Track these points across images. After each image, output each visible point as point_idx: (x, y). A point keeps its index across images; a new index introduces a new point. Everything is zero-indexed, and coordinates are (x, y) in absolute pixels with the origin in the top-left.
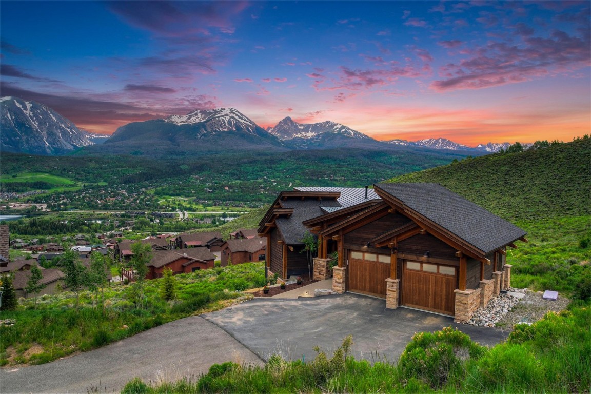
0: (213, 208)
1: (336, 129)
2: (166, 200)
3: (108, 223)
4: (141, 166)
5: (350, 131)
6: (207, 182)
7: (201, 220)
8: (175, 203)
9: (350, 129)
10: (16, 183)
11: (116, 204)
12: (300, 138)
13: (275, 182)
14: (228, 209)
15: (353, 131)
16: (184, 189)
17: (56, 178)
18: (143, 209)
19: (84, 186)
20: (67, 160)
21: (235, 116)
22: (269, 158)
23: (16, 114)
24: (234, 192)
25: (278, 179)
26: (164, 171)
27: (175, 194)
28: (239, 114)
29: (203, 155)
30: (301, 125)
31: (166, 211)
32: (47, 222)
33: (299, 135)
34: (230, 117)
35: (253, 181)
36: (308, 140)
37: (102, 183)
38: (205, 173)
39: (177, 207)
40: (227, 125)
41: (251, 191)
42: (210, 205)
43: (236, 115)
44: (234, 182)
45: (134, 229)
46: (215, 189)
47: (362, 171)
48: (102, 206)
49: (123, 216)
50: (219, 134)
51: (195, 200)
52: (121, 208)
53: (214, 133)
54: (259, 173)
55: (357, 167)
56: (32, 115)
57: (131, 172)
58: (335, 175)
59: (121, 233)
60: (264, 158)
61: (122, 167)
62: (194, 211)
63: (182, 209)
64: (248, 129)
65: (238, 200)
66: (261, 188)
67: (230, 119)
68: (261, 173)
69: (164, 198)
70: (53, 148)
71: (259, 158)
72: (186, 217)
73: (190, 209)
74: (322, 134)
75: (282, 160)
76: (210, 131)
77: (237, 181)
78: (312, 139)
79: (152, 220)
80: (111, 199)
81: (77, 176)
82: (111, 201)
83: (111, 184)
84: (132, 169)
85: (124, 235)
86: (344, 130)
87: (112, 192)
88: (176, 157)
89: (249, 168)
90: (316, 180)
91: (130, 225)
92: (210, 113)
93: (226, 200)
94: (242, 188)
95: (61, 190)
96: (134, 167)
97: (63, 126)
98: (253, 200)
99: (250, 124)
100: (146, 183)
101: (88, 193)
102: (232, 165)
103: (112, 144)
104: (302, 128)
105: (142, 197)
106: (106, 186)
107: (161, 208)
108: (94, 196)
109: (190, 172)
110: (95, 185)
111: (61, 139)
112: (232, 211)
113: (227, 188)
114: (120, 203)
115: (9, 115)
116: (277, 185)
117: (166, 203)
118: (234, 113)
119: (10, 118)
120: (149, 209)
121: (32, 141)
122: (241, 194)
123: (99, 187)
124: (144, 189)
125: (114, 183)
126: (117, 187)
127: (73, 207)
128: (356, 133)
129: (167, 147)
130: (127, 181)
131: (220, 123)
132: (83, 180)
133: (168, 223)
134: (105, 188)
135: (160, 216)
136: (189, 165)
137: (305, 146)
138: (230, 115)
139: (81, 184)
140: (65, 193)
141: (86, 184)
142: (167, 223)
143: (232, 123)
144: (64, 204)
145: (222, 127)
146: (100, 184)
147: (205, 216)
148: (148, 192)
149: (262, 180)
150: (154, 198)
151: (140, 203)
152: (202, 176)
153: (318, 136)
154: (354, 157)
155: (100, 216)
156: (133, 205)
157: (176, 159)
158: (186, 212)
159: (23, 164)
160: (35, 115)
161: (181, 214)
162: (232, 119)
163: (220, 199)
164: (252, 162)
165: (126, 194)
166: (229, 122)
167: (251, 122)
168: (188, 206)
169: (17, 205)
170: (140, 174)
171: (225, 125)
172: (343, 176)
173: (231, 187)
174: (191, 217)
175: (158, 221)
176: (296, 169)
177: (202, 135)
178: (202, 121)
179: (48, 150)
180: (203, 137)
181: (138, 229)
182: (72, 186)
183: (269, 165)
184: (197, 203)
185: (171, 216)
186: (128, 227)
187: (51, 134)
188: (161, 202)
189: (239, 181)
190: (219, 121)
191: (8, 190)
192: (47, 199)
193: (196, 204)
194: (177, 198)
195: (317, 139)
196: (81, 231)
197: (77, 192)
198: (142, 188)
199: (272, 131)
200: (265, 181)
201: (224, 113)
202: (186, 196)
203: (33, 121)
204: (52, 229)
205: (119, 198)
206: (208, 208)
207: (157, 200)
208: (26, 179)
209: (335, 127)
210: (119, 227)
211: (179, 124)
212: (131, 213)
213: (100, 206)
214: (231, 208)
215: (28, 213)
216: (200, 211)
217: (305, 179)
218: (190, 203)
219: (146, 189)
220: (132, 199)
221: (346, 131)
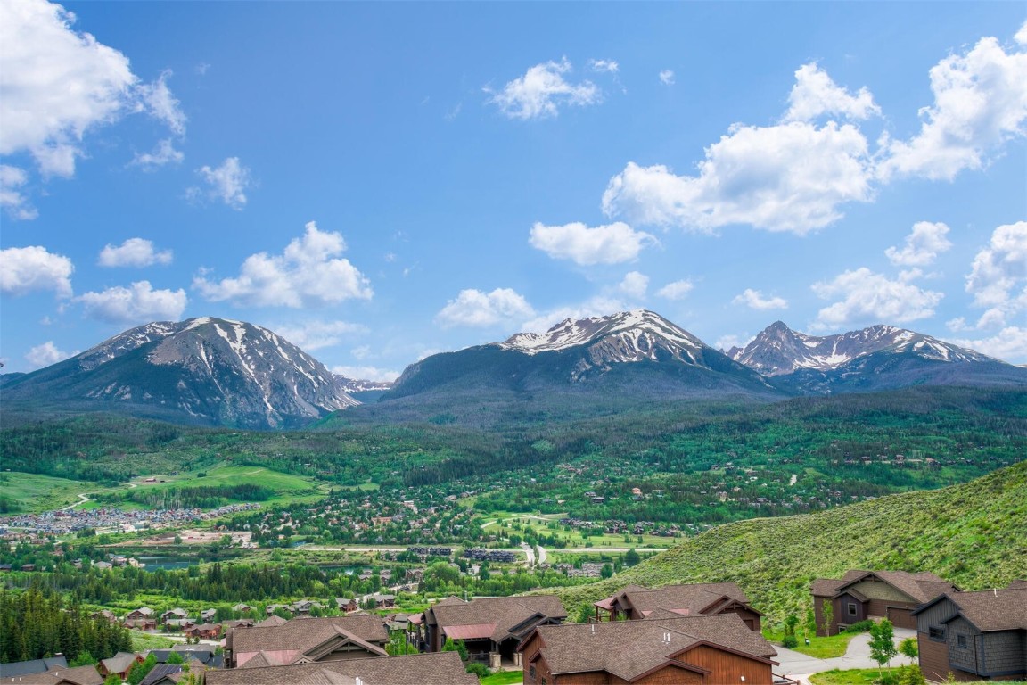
0: (606, 538)
1: (900, 342)
2: (499, 521)
3: (367, 575)
4: (449, 447)
5: (938, 346)
6: (594, 479)
7: (576, 566)
8: (518, 528)
9: (938, 342)
10: (201, 488)
11: (390, 530)
12: (811, 370)
13: (753, 475)
14: (641, 542)
15: (945, 345)
16: (540, 495)
17: (278, 476)
18: (446, 542)
19: (332, 493)
20: (303, 438)
21: (653, 327)
22: (736, 417)
23: (216, 351)
24: (655, 500)
25: (762, 467)
26: (498, 456)
27: (520, 506)
28: (663, 323)
29: (583, 418)
30: (812, 339)
31: (496, 547)
32: (244, 570)
33: (808, 364)
34: (644, 331)
35: (699, 473)
36: (830, 373)
37: (368, 486)
38: (587, 458)
39: (522, 536)
40: (637, 349)
41: (695, 496)
42: (598, 532)
43: (657, 325)
44: (655, 476)
45: (421, 587)
46: (611, 494)
47: (978, 441)
48: (361, 536)
49: (402, 558)
50: (621, 370)
51: (564, 521)
52: (401, 540)
53: (609, 368)
54: (714, 455)
55: (965, 433)
56: (244, 351)
57: (429, 460)
58: (906, 451)
59: (391, 597)
60: (726, 418)
61: (410, 450)
62: (561, 545)
63: (535, 540)
64: (684, 354)
65: (664, 520)
66: (721, 489)
67: (642, 335)
68: (719, 455)
69: (496, 516)
70: (281, 415)
71: (712, 419)
72: (540, 562)
73: (550, 542)
74: (864, 357)
75: (768, 421)
76: (599, 363)
77: (661, 475)
78: (840, 371)
79: (464, 569)
80: (382, 520)
81: (320, 471)
82: (381, 523)
83: (387, 486)
84: (430, 454)
85: (398, 603)
86: (920, 345)
87: (386, 504)
88: (526, 425)
89: (690, 444)
90: (858, 467)
91: (414, 580)
92: (599, 325)
93: (637, 520)
94: (674, 490)
95: (285, 502)
96: (436, 449)
97: (301, 369)
98: (700, 520)
99: (690, 344)
100: (460, 484)
101: (338, 508)
102: (649, 438)
103: (393, 402)
104: (813, 345)
105: (447, 514)
106: (375, 491)
107: (487, 540)
108: (348, 514)
109: (554, 457)
110: (353, 489)
111: (298, 398)
112: (650, 547)
113: (637, 491)
114: (400, 529)
115: (203, 354)
116: (759, 482)
117: (498, 529)
118: (652, 322)
119: (205, 358)
120: (460, 542)
121: (242, 403)
122: (672, 504)
123: (360, 494)
124: (452, 497)
125: (392, 484)
126: (397, 493)
127: (304, 537)
128: (953, 350)
129: (505, 404)
130: (420, 480)
131: (621, 345)
132: (330, 479)
133: (499, 573)
134: (373, 495)
135: (483, 559)
136: (553, 441)
137: (823, 388)
138: (644, 326)
139: (325, 488)
140: (293, 508)
141: (337, 489)
142: (495, 575)
143: (647, 345)
144: (287, 532)
145: (625, 354)
146: (364, 488)
147: (586, 559)
148: (462, 503)
149: (722, 471)
150: (474, 517)
151: (442, 528)
152: (582, 464)
153: (855, 363)
154: (954, 408)
155: (355, 559)
156: (427, 532)
157: (524, 430)
158: (542, 550)
159: (219, 450)
160: (251, 350)
161: (529, 555)
162: (647, 335)
163: (621, 517)
164: (699, 430)
165: (415, 510)
166: (642, 341)
167: (692, 339)
168: (547, 534)
169: (196, 534)
170: (447, 464)
171: (633, 349)
172: (928, 456)
173: (646, 488)
174: (553, 560)
175: (476, 569)
176: (807, 442)
177: (582, 374)
178: (582, 343)
179: (271, 421)
180: (583, 378)
181: (431, 589)
182: (309, 492)
183: (737, 435)
184: (569, 526)
185: (507, 559)
186: (410, 585)
187: (279, 388)
188: (489, 525)
189: (667, 475)
190: (619, 340)
191: (186, 502)
192: (254, 520)
193: (567, 529)
194: (524, 516)
195: (852, 370)
196: (309, 593)
197: (315, 506)
198: (449, 494)
199: (742, 357)
200: (729, 472)
201: (629, 322)
202: (544, 512)
203: (247, 362)
204: (250, 587)
205: (399, 517)
206: (593, 538)
207: (479, 522)
208: (221, 480)
209: (898, 339)
210: (391, 583)
211: (532, 352)
212: (420, 551)
213: (357, 535)
214: (647, 539)
215: (213, 553)
216: (575, 546)
217: (831, 465)
218: (552, 527)
219: (458, 497)
220: (425, 520)
221: (926, 348)
